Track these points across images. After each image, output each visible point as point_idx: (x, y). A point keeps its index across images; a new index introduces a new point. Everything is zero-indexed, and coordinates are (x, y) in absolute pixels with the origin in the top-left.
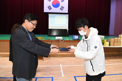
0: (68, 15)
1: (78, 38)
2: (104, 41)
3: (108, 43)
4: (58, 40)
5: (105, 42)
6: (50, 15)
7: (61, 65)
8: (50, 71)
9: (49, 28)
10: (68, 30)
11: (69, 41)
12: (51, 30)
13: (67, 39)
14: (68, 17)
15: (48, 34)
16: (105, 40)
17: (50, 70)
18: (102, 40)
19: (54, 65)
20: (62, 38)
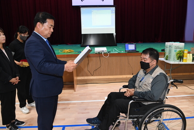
0: (114, 8)
1: (134, 49)
2: (184, 52)
3: (190, 56)
4: (99, 54)
5: (185, 55)
7: (106, 98)
9: (82, 33)
10: (115, 34)
11: (119, 55)
12: (86, 36)
13: (115, 50)
14: (114, 11)
15: (81, 44)
16: (186, 52)
18: (180, 51)
19: (94, 99)
20: (106, 50)
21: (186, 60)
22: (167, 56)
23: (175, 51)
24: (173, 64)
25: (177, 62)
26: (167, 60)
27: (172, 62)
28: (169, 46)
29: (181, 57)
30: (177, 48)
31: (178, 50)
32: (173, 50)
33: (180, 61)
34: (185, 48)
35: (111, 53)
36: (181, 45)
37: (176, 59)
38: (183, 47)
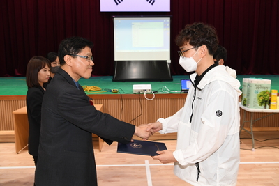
0: (168, 20)
2: (270, 94)
4: (140, 95)
5: (273, 98)
6: (117, 21)
7: (147, 162)
8: (116, 179)
9: (116, 59)
10: (169, 61)
11: (170, 96)
12: (121, 63)
13: (165, 89)
14: (169, 25)
15: (113, 76)
16: (274, 93)
17: (118, 176)
18: (264, 93)
19: (129, 163)
20: (151, 88)
21: (271, 107)
22: (245, 100)
23: (256, 92)
24: (255, 113)
25: (260, 109)
26: (245, 105)
27: (251, 109)
28: (247, 85)
29: (266, 102)
30: (258, 87)
31: (261, 90)
32: (253, 90)
33: (265, 107)
34: (272, 88)
35: (158, 93)
36: (265, 83)
37: (258, 105)
38: (270, 86)
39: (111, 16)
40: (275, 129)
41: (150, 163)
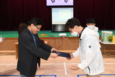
0: (73, 9)
2: (112, 37)
4: (62, 37)
5: (113, 39)
6: (53, 9)
7: (64, 63)
11: (74, 38)
12: (55, 25)
14: (73, 10)
16: (114, 37)
18: (110, 37)
19: (58, 63)
20: (66, 35)
21: (113, 42)
22: (102, 39)
23: (107, 36)
25: (108, 43)
26: (102, 41)
27: (105, 43)
28: (103, 33)
29: (110, 40)
30: (108, 34)
31: (108, 36)
32: (105, 35)
33: (110, 42)
34: (113, 35)
35: (69, 37)
36: (110, 33)
37: (107, 41)
38: (112, 34)
39: (51, 7)
40: (114, 51)
41: (66, 63)
